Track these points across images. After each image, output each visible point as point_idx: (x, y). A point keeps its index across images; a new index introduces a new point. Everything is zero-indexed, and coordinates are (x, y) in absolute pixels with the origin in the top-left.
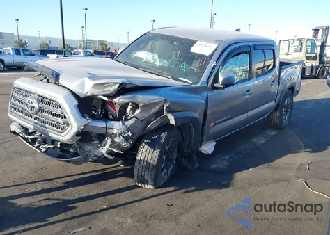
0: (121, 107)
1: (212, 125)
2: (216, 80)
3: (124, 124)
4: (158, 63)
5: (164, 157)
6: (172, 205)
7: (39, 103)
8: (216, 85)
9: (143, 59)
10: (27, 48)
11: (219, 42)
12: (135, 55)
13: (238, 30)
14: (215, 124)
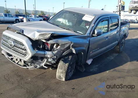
0: (51, 45)
1: (91, 52)
2: (94, 33)
3: (52, 53)
4: (67, 24)
5: (70, 67)
6: (74, 89)
7: (14, 43)
8: (93, 35)
9: (61, 22)
10: (10, 14)
11: (95, 15)
12: (57, 20)
13: (102, 9)
14: (92, 52)
